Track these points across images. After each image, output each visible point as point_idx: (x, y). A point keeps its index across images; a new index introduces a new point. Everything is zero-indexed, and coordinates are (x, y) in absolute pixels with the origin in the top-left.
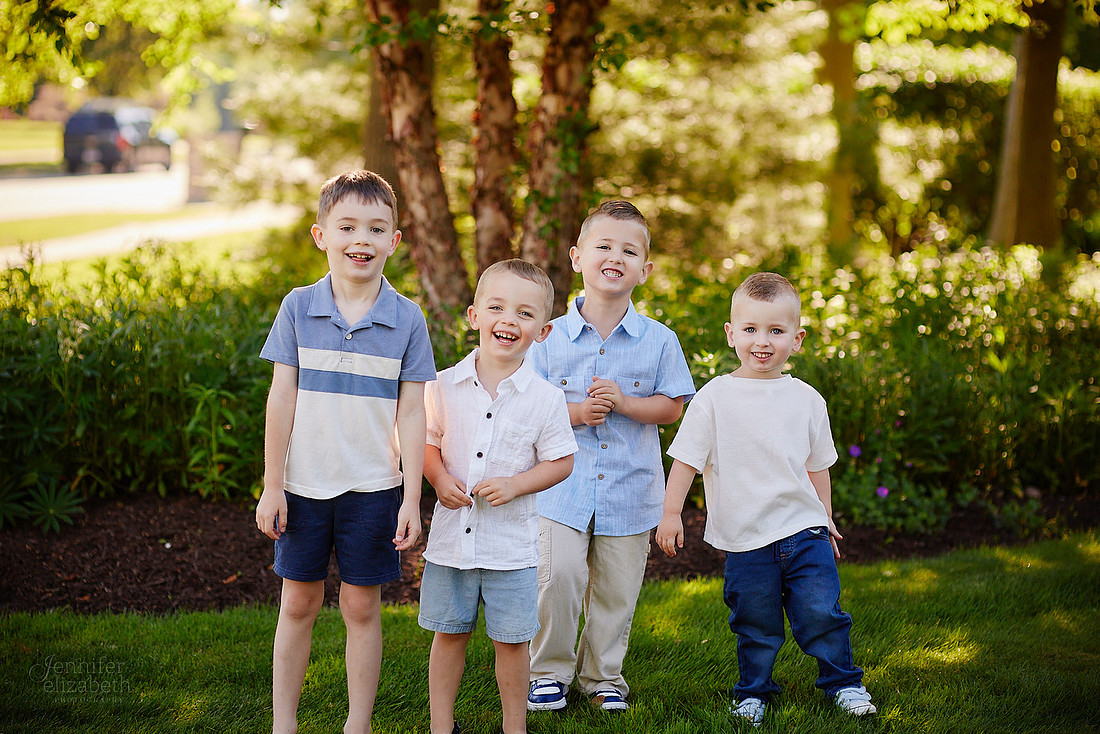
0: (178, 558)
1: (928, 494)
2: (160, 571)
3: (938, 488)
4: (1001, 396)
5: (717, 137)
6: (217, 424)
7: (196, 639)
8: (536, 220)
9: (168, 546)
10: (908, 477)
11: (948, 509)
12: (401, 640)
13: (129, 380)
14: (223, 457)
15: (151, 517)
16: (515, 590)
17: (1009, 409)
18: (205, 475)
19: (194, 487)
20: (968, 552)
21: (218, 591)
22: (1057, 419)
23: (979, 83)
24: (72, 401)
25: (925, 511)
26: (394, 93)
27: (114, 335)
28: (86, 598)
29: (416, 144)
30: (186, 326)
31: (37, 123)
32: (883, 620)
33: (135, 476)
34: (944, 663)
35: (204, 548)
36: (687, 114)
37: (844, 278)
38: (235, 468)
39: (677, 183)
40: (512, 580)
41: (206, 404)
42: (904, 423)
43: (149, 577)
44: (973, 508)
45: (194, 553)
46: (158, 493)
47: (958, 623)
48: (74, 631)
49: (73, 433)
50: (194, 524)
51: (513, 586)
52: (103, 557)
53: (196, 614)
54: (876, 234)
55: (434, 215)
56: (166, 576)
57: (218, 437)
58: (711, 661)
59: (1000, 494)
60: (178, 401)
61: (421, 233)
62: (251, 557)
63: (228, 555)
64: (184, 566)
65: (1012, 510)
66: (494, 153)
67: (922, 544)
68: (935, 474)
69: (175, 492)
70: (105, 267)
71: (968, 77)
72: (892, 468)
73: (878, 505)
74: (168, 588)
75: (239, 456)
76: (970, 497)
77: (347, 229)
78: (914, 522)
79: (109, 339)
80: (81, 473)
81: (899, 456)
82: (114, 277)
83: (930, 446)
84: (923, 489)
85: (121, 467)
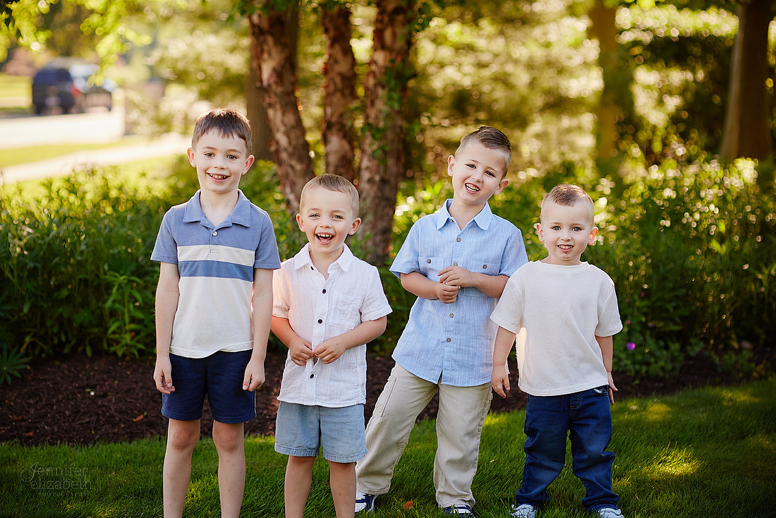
0: (100, 403)
1: (667, 347)
2: (85, 413)
3: (674, 343)
4: (721, 272)
5: (512, 80)
6: (128, 302)
7: (111, 464)
8: (371, 144)
9: (92, 393)
10: (651, 335)
11: (681, 358)
12: (265, 462)
13: (63, 269)
14: (133, 326)
15: (80, 372)
16: (345, 423)
17: (728, 282)
18: (120, 340)
19: (112, 349)
20: (696, 391)
21: (129, 427)
22: (763, 289)
23: (711, 37)
24: (20, 286)
25: (663, 361)
26: (262, 51)
27: (51, 236)
28: (31, 434)
29: (279, 90)
30: (105, 229)
31: (13, 78)
32: (628, 444)
33: (68, 341)
34: (673, 475)
35: (120, 395)
36: (490, 64)
37: (606, 185)
38: (143, 334)
39: (482, 116)
40: (343, 416)
41: (120, 286)
42: (647, 294)
43: (78, 418)
44: (700, 357)
45: (111, 399)
46: (86, 354)
47: (686, 444)
48: (20, 458)
49: (21, 310)
50: (112, 377)
51: (344, 420)
52: (44, 402)
53: (112, 444)
54: (636, 151)
55: (294, 143)
56: (91, 416)
57: (129, 312)
58: (496, 476)
59: (721, 346)
60: (99, 285)
61: (284, 156)
62: (154, 402)
63: (137, 400)
64: (104, 409)
65: (730, 358)
66: (338, 95)
67: (661, 385)
68: (671, 332)
69: (98, 353)
70: (51, 185)
71: (703, 32)
72: (638, 328)
73: (628, 356)
74: (92, 426)
75: (146, 326)
76: (697, 349)
77: (210, 155)
78: (655, 368)
79: (47, 239)
80: (28, 339)
81: (643, 319)
82: (58, 192)
83: (668, 311)
84: (662, 343)
85: (57, 335)
